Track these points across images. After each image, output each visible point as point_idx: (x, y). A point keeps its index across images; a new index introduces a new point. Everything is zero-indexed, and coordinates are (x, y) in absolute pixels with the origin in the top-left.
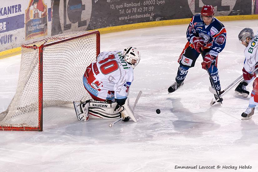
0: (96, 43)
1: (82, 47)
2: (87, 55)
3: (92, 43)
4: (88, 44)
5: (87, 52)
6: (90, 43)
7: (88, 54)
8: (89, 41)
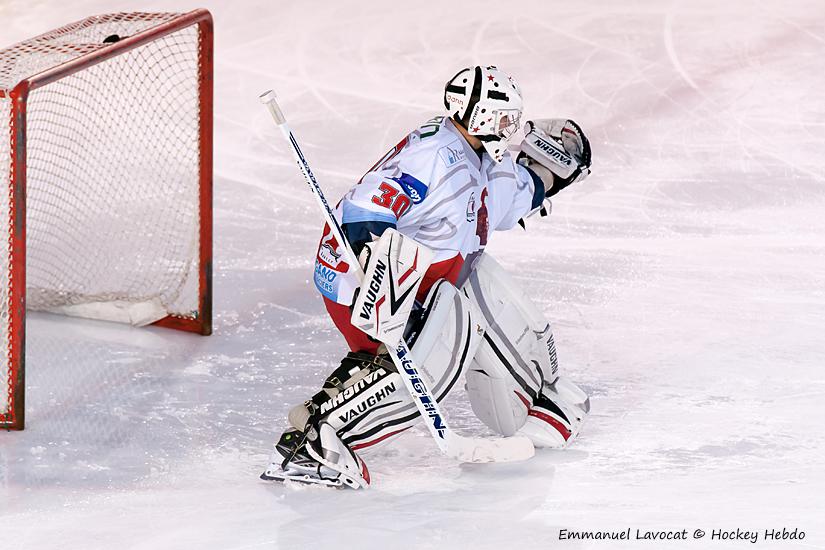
0: (197, 59)
1: (142, 76)
2: (160, 111)
3: (179, 57)
4: (163, 64)
5: (158, 97)
6: (171, 60)
7: (164, 105)
8: (166, 52)
